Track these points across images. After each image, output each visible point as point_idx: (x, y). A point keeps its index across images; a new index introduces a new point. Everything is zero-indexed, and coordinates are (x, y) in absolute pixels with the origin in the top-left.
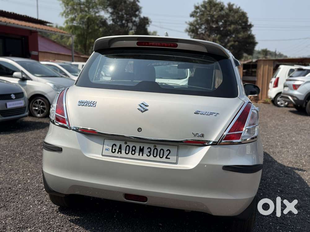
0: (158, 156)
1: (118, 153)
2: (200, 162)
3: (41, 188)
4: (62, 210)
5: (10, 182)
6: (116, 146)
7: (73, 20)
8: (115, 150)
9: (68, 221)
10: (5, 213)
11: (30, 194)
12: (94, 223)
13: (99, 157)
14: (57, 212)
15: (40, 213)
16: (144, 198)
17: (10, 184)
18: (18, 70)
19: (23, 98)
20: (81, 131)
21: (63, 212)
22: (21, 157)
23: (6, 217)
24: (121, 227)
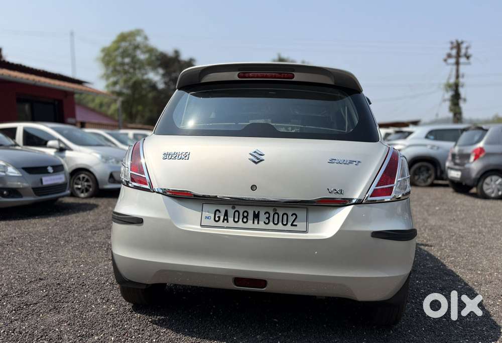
0: (280, 224)
1: (223, 222)
2: (340, 228)
3: (103, 282)
4: (137, 308)
5: (58, 276)
6: (220, 212)
7: (115, 83)
8: (219, 217)
9: (149, 322)
10: (57, 317)
11: (89, 291)
12: (185, 323)
13: (196, 228)
14: (132, 312)
15: (108, 314)
16: (262, 283)
17: (58, 279)
18: (53, 138)
19: (63, 172)
20: (171, 194)
21: (139, 311)
22: (67, 245)
23: (60, 323)
24: (224, 327)
